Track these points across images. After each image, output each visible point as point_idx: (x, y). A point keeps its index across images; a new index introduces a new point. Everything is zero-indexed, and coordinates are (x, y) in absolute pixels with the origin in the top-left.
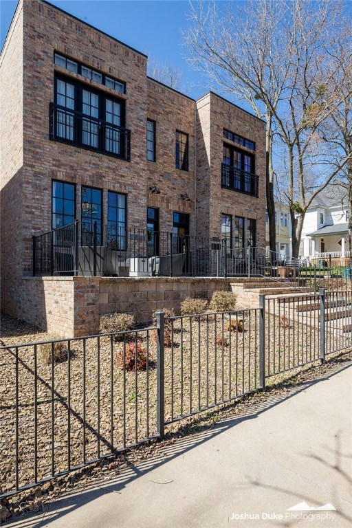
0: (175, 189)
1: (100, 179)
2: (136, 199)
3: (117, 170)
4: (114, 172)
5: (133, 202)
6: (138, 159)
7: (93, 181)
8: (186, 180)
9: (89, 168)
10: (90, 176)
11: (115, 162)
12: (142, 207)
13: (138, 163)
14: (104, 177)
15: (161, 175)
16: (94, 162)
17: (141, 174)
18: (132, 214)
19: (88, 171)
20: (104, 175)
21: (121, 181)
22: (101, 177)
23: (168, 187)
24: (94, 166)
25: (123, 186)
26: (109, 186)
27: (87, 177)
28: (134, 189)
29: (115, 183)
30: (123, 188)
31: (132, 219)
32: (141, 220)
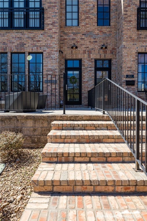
0: (96, 42)
1: (22, 46)
2: (49, 55)
3: (34, 37)
4: (32, 40)
5: (47, 57)
6: (51, 26)
7: (17, 49)
8: (108, 33)
9: (15, 41)
10: (16, 46)
11: (33, 33)
12: (55, 60)
13: (51, 29)
14: (25, 44)
15: (83, 35)
16: (18, 36)
17: (53, 36)
18: (47, 66)
19: (14, 43)
20: (25, 43)
21: (37, 44)
22: (23, 45)
23: (90, 42)
24: (18, 39)
25: (39, 48)
26: (29, 50)
27: (13, 47)
28: (48, 48)
29: (33, 47)
30: (39, 49)
31: (46, 69)
32: (53, 69)
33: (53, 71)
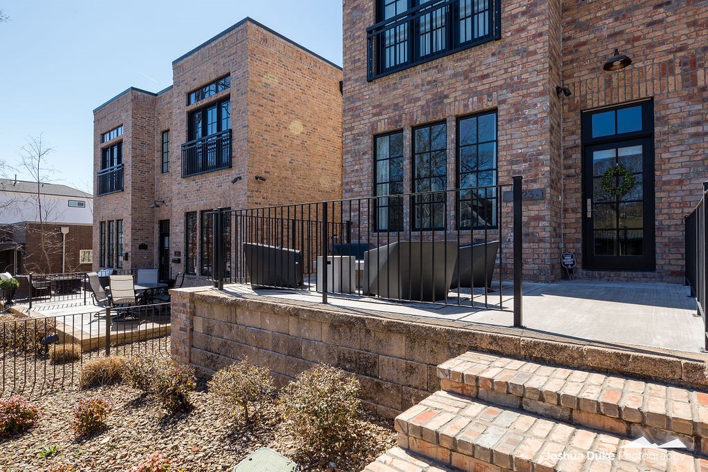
1: (439, 103)
2: (517, 111)
3: (472, 70)
4: (466, 78)
5: (510, 121)
6: (524, 19)
7: (426, 114)
9: (420, 95)
10: (423, 107)
11: (467, 57)
12: (536, 123)
13: (522, 30)
14: (446, 97)
15: (658, 6)
16: (429, 79)
17: (531, 48)
18: (510, 147)
19: (419, 99)
20: (446, 93)
21: (480, 88)
22: (440, 99)
23: (692, 24)
24: (428, 87)
25: (486, 96)
26: (456, 110)
27: (417, 111)
28: (512, 92)
29: (468, 98)
30: (485, 100)
31: (509, 158)
32: (532, 155)
33: (530, 161)
